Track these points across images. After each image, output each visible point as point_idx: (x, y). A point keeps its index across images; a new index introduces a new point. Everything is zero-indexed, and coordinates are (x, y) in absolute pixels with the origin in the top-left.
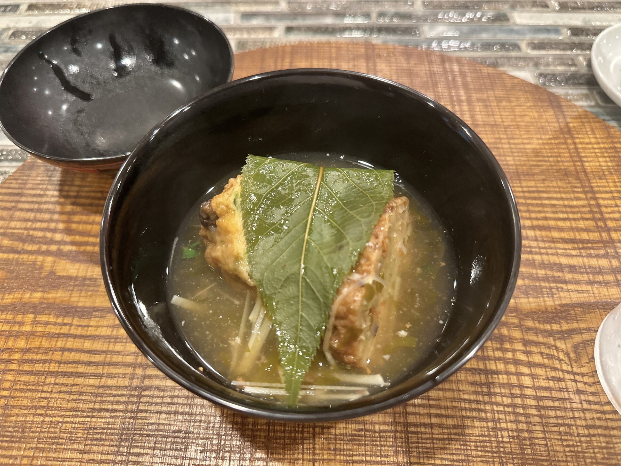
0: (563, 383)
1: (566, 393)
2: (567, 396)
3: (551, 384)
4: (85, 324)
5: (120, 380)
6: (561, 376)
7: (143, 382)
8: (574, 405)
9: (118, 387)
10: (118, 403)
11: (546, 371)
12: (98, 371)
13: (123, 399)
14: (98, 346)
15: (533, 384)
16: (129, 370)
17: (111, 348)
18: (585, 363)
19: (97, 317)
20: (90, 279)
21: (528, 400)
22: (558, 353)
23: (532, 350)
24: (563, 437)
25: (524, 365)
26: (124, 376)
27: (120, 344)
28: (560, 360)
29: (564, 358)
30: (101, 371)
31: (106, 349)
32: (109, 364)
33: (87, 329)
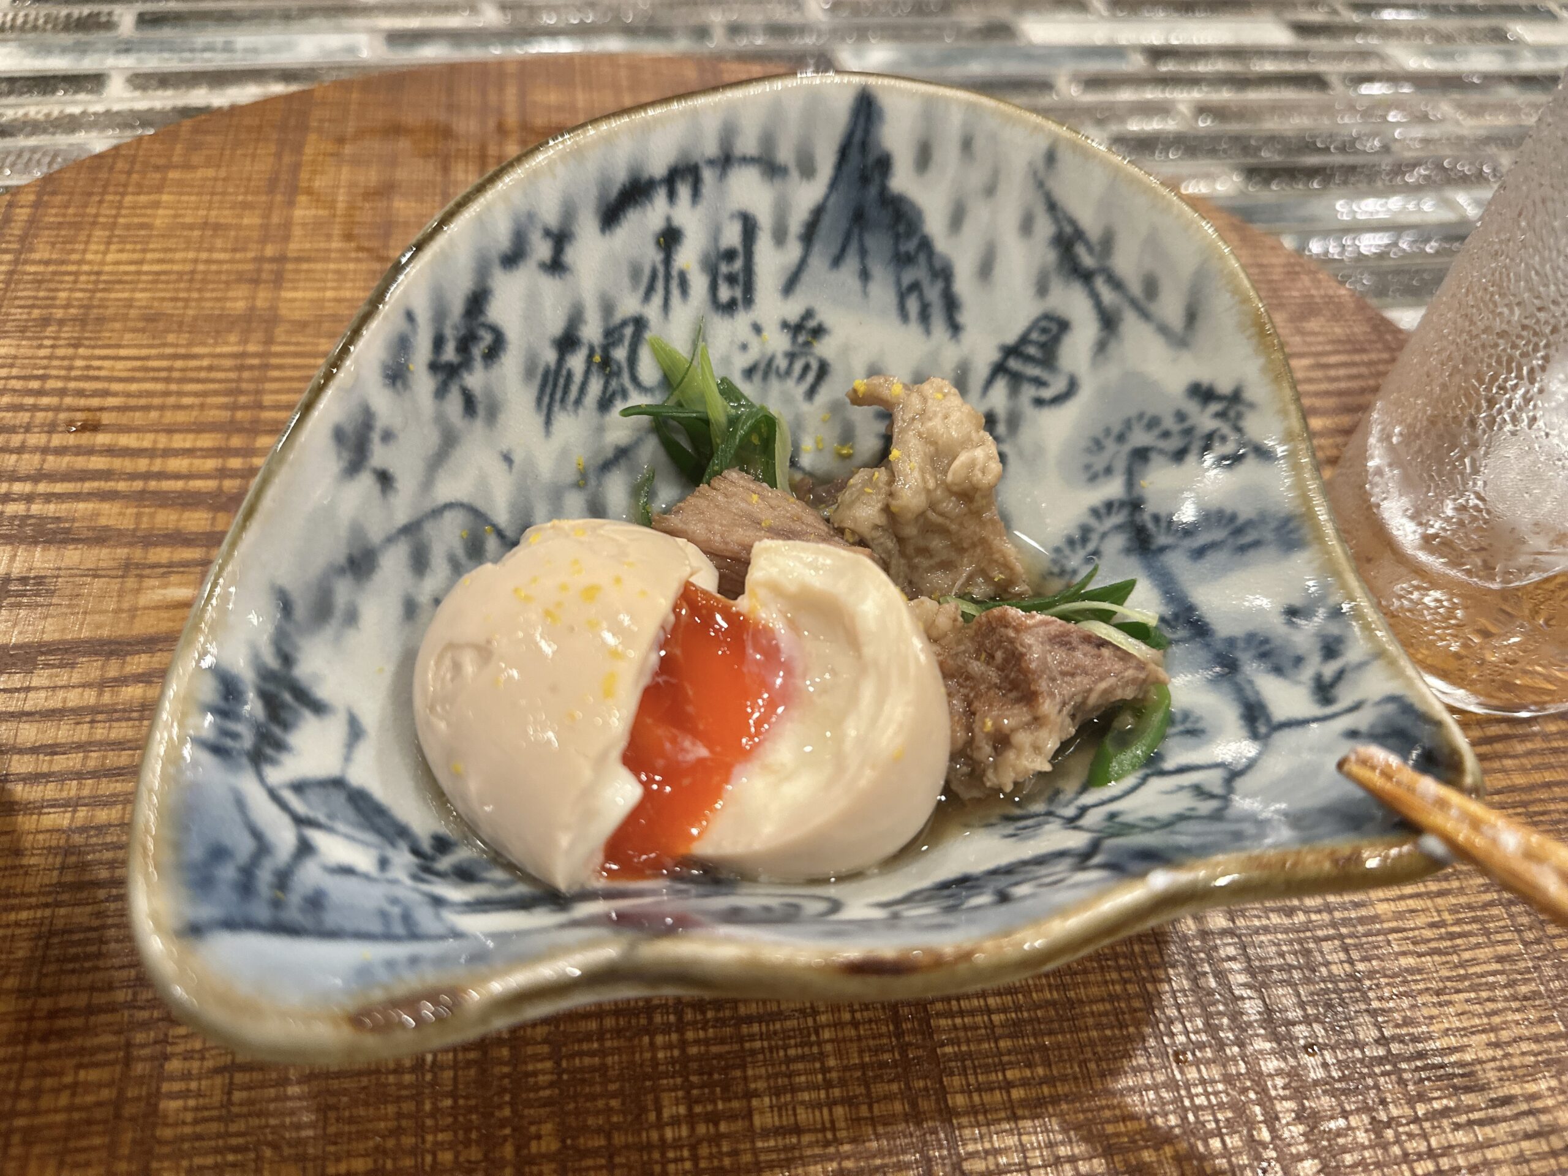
4: (18, 685)
12: (64, 794)
14: (63, 732)
17: (99, 733)
19: (53, 666)
20: (23, 580)
27: (124, 724)
30: (73, 793)
31: (84, 738)
32: (95, 774)
33: (22, 695)
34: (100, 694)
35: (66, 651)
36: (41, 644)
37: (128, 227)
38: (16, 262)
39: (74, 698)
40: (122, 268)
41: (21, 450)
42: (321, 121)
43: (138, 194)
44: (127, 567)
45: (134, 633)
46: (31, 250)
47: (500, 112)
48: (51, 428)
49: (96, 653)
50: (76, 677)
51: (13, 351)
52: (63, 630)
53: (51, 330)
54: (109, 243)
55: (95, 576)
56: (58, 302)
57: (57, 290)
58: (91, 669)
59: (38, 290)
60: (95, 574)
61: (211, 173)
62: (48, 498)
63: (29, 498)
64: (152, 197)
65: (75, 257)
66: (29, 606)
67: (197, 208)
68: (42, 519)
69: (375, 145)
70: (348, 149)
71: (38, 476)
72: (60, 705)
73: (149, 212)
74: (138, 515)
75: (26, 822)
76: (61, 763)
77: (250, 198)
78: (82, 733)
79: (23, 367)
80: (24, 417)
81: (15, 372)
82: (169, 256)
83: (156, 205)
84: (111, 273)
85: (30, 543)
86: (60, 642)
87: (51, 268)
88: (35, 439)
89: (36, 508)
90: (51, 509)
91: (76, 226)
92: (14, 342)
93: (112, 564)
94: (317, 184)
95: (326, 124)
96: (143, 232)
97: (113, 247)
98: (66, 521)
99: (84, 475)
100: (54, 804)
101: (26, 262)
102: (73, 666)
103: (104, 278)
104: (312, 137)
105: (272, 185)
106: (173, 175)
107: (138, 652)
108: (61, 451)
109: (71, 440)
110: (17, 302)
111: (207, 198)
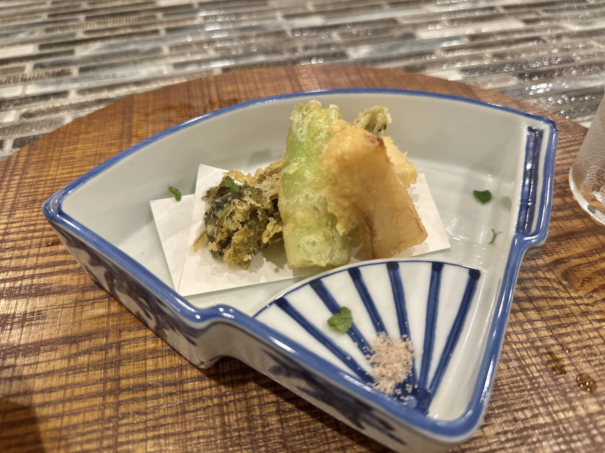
0: (567, 309)
1: (573, 318)
2: (575, 320)
3: (557, 312)
4: (33, 362)
5: (87, 414)
6: (563, 303)
7: (117, 411)
8: (586, 327)
9: (86, 423)
10: (88, 442)
11: (547, 302)
12: (57, 411)
13: (95, 436)
14: (54, 382)
15: (540, 316)
16: (98, 401)
17: (70, 380)
18: (579, 287)
19: (48, 351)
20: (32, 313)
21: (541, 332)
22: (551, 284)
23: (527, 286)
24: (589, 359)
25: (525, 301)
26: (92, 409)
27: (81, 374)
28: (556, 290)
29: (558, 287)
30: (61, 410)
31: (64, 383)
32: (70, 400)
33: (35, 366)
34: (69, 362)
35: (52, 343)
36: (41, 342)
37: (65, 159)
38: (21, 179)
39: (59, 365)
40: (64, 176)
41: (27, 256)
42: (139, 108)
43: (68, 146)
44: (76, 302)
45: (82, 331)
46: (27, 173)
47: (210, 96)
48: (40, 245)
49: (66, 343)
50: (58, 355)
51: (22, 215)
52: (51, 334)
53: (37, 205)
54: (58, 167)
55: (63, 308)
56: (39, 193)
57: (39, 188)
58: (65, 350)
59: (30, 189)
60: (63, 307)
61: (96, 134)
62: (40, 276)
63: (32, 277)
64: (74, 146)
65: (45, 174)
66: (35, 324)
67: (93, 148)
68: (39, 285)
69: (162, 115)
70: (150, 118)
71: (35, 267)
72: (52, 369)
73: (73, 152)
74: (79, 279)
75: (42, 427)
76: (54, 396)
77: (113, 142)
78: (63, 381)
79: (26, 221)
80: (28, 242)
81: (23, 224)
82: (83, 168)
83: (76, 149)
84: (59, 179)
85: (34, 297)
86: (51, 339)
87: (35, 180)
88: (33, 251)
89: (35, 281)
90: (42, 280)
91: (44, 161)
92: (22, 211)
93: (70, 301)
94: (139, 133)
95: (141, 109)
96: (71, 161)
97: (60, 168)
98: (49, 285)
99: (55, 264)
100: (53, 416)
101: (25, 178)
102: (56, 350)
103: (57, 181)
104: (136, 115)
105: (121, 136)
106: (81, 136)
107: (84, 340)
108: (44, 255)
109: (48, 249)
110: (22, 195)
111: (96, 144)
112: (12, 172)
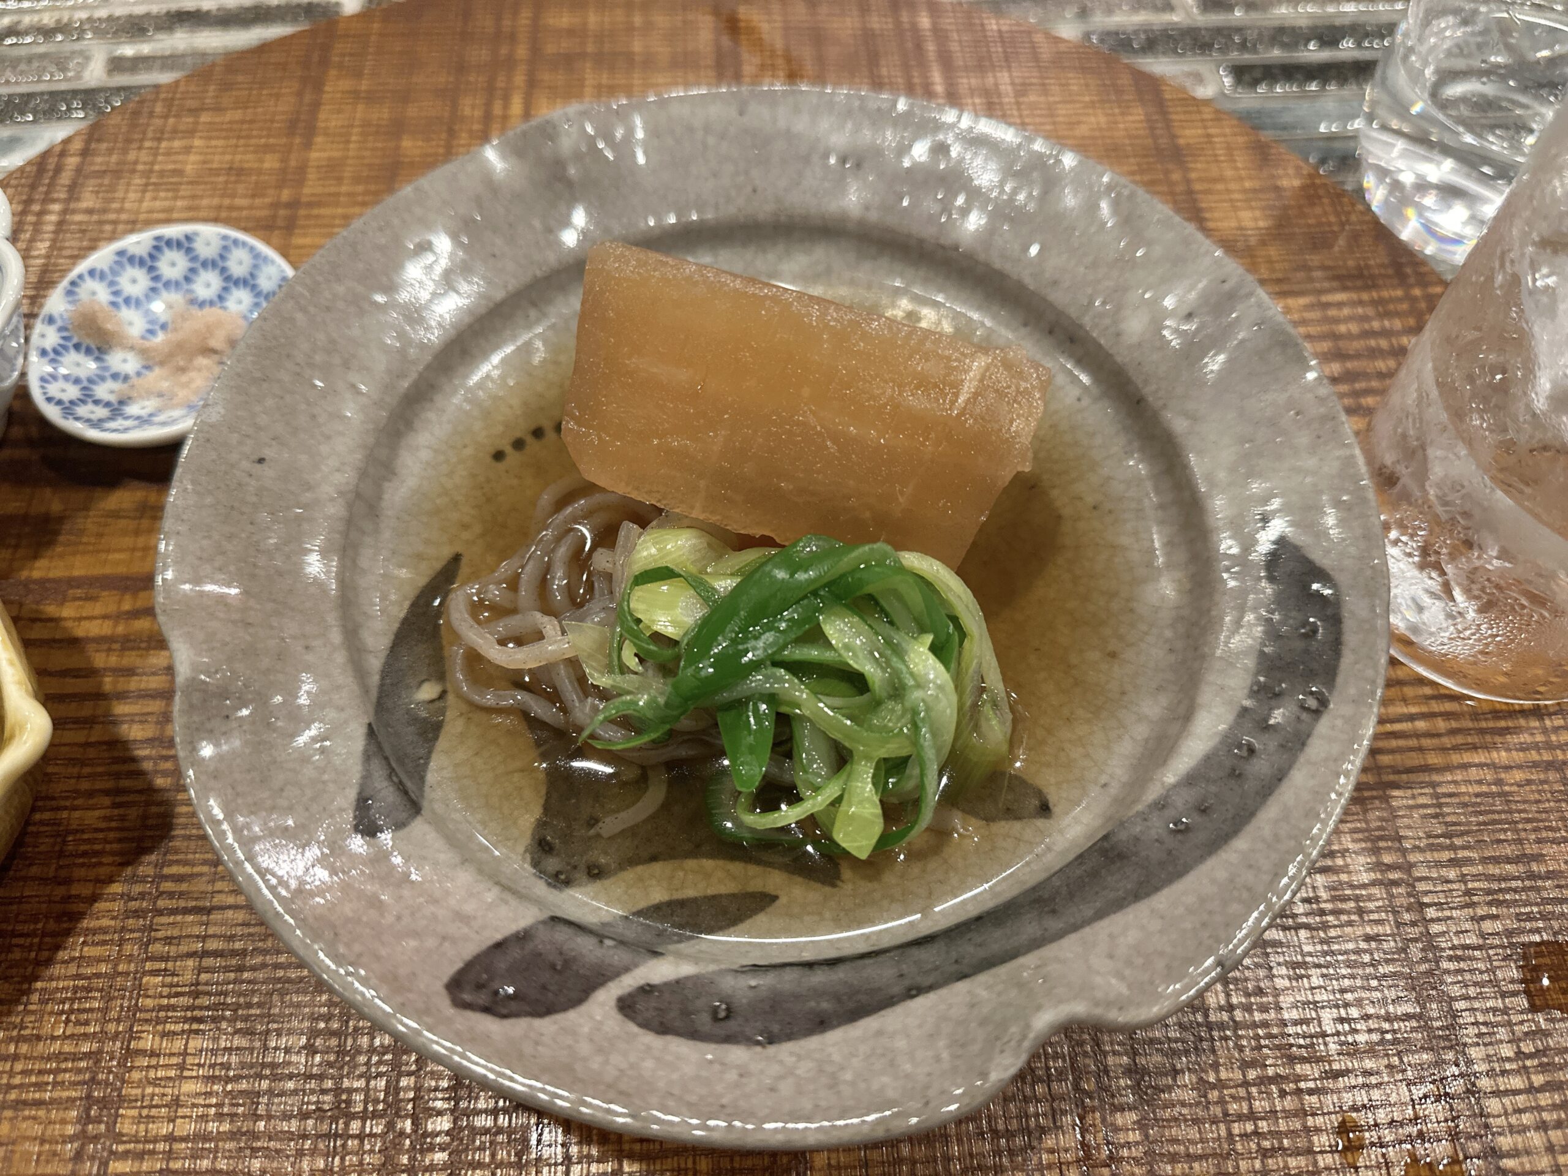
34: (115, 626)
35: (91, 585)
36: (70, 579)
37: (162, 174)
38: (64, 212)
39: (95, 628)
42: (343, 55)
43: (173, 139)
44: (143, 509)
46: (78, 199)
49: (114, 588)
52: (90, 567)
55: (119, 517)
58: (112, 601)
59: (81, 240)
61: (238, 115)
64: (186, 143)
65: (115, 205)
67: (223, 153)
69: (392, 81)
73: (181, 157)
76: (79, 685)
77: (272, 141)
82: (197, 202)
83: (188, 150)
86: (88, 577)
87: (95, 217)
91: (117, 173)
93: (132, 506)
94: (333, 124)
95: (347, 59)
96: (175, 179)
97: (148, 195)
100: (75, 721)
101: (74, 212)
102: (96, 599)
104: (333, 72)
105: (292, 127)
106: (205, 118)
111: (234, 141)
112: (47, 193)
